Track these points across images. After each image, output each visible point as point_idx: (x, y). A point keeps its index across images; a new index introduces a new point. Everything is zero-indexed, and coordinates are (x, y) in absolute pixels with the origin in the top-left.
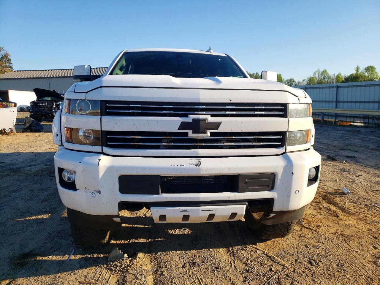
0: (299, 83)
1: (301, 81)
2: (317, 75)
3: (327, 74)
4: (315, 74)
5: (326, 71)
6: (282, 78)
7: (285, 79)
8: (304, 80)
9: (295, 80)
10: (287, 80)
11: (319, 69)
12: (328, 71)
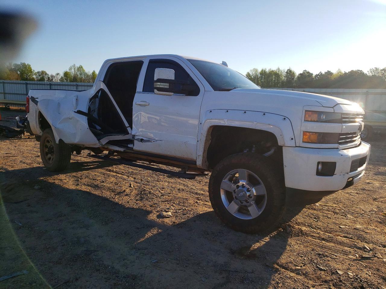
0: (52, 76)
1: (54, 74)
2: (73, 70)
3: (83, 70)
4: (70, 69)
5: (82, 67)
6: (32, 69)
7: (36, 71)
8: (58, 74)
9: (47, 73)
10: (38, 72)
11: (75, 65)
12: (84, 68)
